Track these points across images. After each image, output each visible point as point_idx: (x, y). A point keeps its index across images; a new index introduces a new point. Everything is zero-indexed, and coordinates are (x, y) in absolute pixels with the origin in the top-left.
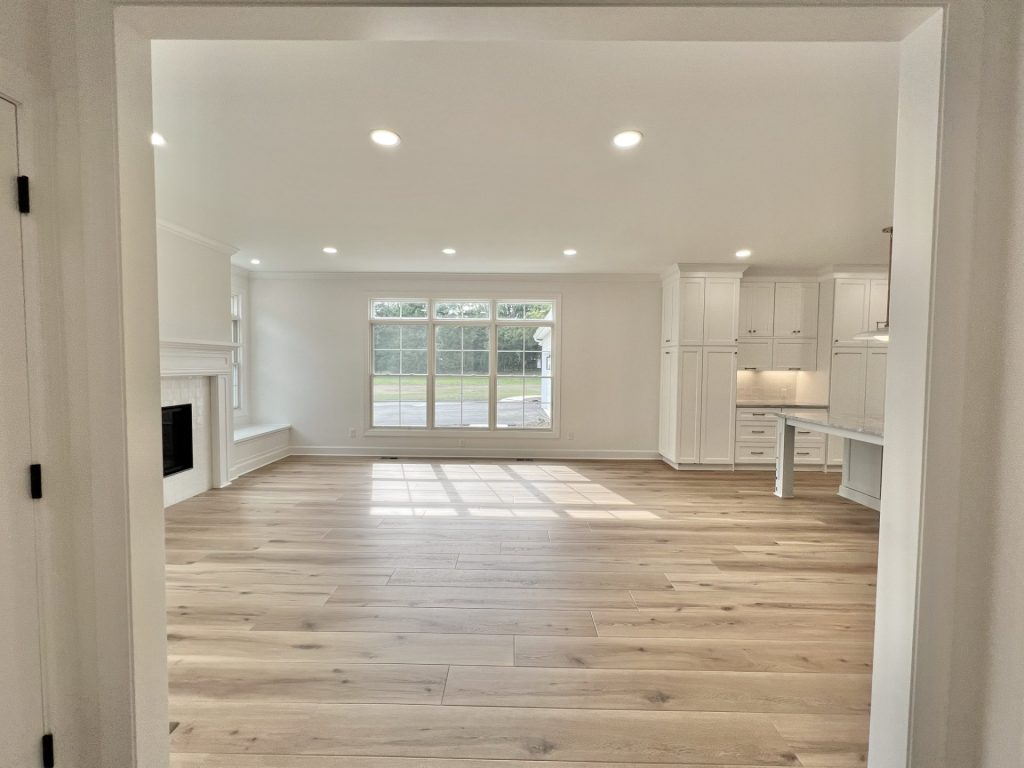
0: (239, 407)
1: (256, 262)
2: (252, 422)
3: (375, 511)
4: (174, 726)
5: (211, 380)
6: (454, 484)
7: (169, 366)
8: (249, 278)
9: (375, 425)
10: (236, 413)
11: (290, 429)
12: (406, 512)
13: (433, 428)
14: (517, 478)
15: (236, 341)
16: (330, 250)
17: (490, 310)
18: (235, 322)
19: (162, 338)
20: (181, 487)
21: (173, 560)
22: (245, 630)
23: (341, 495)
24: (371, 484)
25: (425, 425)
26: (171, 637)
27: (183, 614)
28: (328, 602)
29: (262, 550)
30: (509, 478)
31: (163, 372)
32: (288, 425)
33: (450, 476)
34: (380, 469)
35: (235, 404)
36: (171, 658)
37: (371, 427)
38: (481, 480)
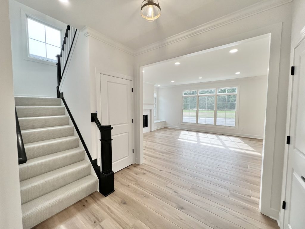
0: (156, 116)
1: (159, 85)
2: (158, 119)
3: (179, 140)
4: (144, 158)
5: (151, 110)
6: (200, 137)
7: (145, 107)
8: (158, 89)
9: (183, 122)
10: (155, 117)
11: (165, 121)
12: (186, 141)
13: (198, 123)
14: (219, 139)
15: (155, 102)
16: (173, 82)
17: (215, 91)
18: (155, 98)
19: (144, 103)
20: (146, 130)
21: (144, 140)
22: (153, 151)
23: (173, 136)
24: (180, 135)
25: (196, 123)
26: (144, 149)
27: (145, 147)
28: (166, 151)
29: (157, 142)
30: (217, 138)
31: (144, 109)
32: (164, 120)
33: (199, 136)
34: (183, 132)
35: (155, 115)
36: (144, 151)
37: (182, 122)
38: (208, 138)
